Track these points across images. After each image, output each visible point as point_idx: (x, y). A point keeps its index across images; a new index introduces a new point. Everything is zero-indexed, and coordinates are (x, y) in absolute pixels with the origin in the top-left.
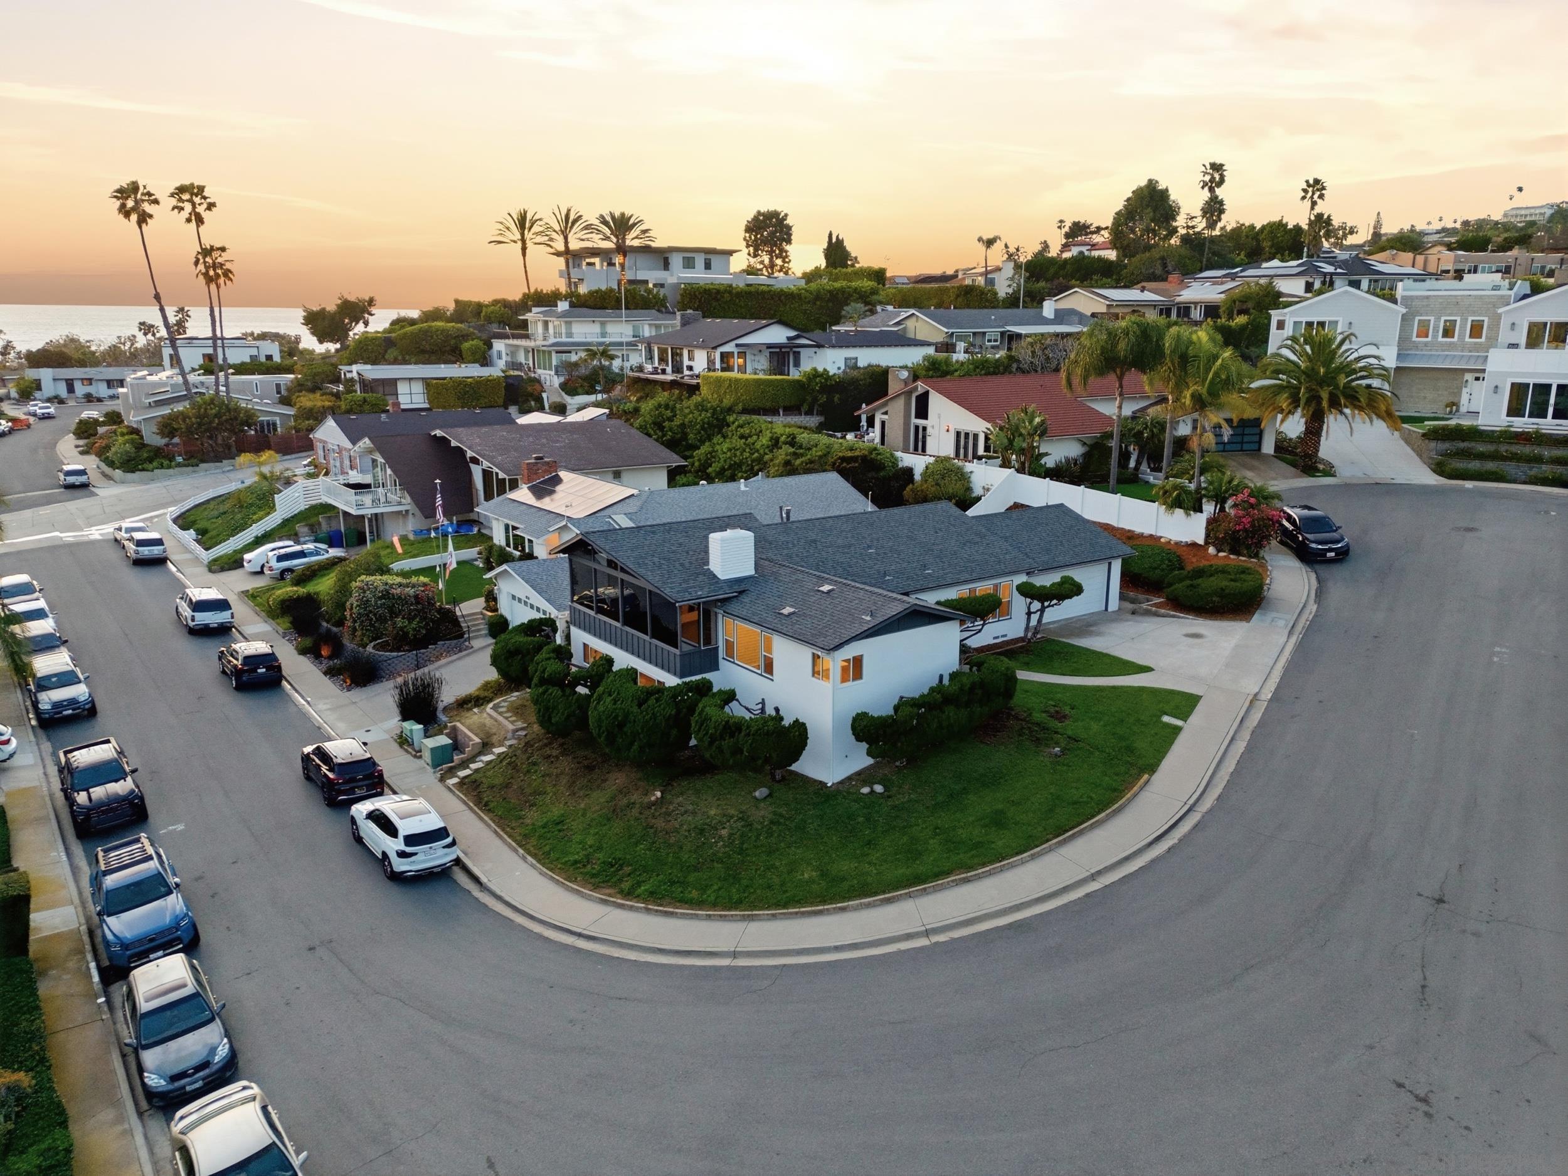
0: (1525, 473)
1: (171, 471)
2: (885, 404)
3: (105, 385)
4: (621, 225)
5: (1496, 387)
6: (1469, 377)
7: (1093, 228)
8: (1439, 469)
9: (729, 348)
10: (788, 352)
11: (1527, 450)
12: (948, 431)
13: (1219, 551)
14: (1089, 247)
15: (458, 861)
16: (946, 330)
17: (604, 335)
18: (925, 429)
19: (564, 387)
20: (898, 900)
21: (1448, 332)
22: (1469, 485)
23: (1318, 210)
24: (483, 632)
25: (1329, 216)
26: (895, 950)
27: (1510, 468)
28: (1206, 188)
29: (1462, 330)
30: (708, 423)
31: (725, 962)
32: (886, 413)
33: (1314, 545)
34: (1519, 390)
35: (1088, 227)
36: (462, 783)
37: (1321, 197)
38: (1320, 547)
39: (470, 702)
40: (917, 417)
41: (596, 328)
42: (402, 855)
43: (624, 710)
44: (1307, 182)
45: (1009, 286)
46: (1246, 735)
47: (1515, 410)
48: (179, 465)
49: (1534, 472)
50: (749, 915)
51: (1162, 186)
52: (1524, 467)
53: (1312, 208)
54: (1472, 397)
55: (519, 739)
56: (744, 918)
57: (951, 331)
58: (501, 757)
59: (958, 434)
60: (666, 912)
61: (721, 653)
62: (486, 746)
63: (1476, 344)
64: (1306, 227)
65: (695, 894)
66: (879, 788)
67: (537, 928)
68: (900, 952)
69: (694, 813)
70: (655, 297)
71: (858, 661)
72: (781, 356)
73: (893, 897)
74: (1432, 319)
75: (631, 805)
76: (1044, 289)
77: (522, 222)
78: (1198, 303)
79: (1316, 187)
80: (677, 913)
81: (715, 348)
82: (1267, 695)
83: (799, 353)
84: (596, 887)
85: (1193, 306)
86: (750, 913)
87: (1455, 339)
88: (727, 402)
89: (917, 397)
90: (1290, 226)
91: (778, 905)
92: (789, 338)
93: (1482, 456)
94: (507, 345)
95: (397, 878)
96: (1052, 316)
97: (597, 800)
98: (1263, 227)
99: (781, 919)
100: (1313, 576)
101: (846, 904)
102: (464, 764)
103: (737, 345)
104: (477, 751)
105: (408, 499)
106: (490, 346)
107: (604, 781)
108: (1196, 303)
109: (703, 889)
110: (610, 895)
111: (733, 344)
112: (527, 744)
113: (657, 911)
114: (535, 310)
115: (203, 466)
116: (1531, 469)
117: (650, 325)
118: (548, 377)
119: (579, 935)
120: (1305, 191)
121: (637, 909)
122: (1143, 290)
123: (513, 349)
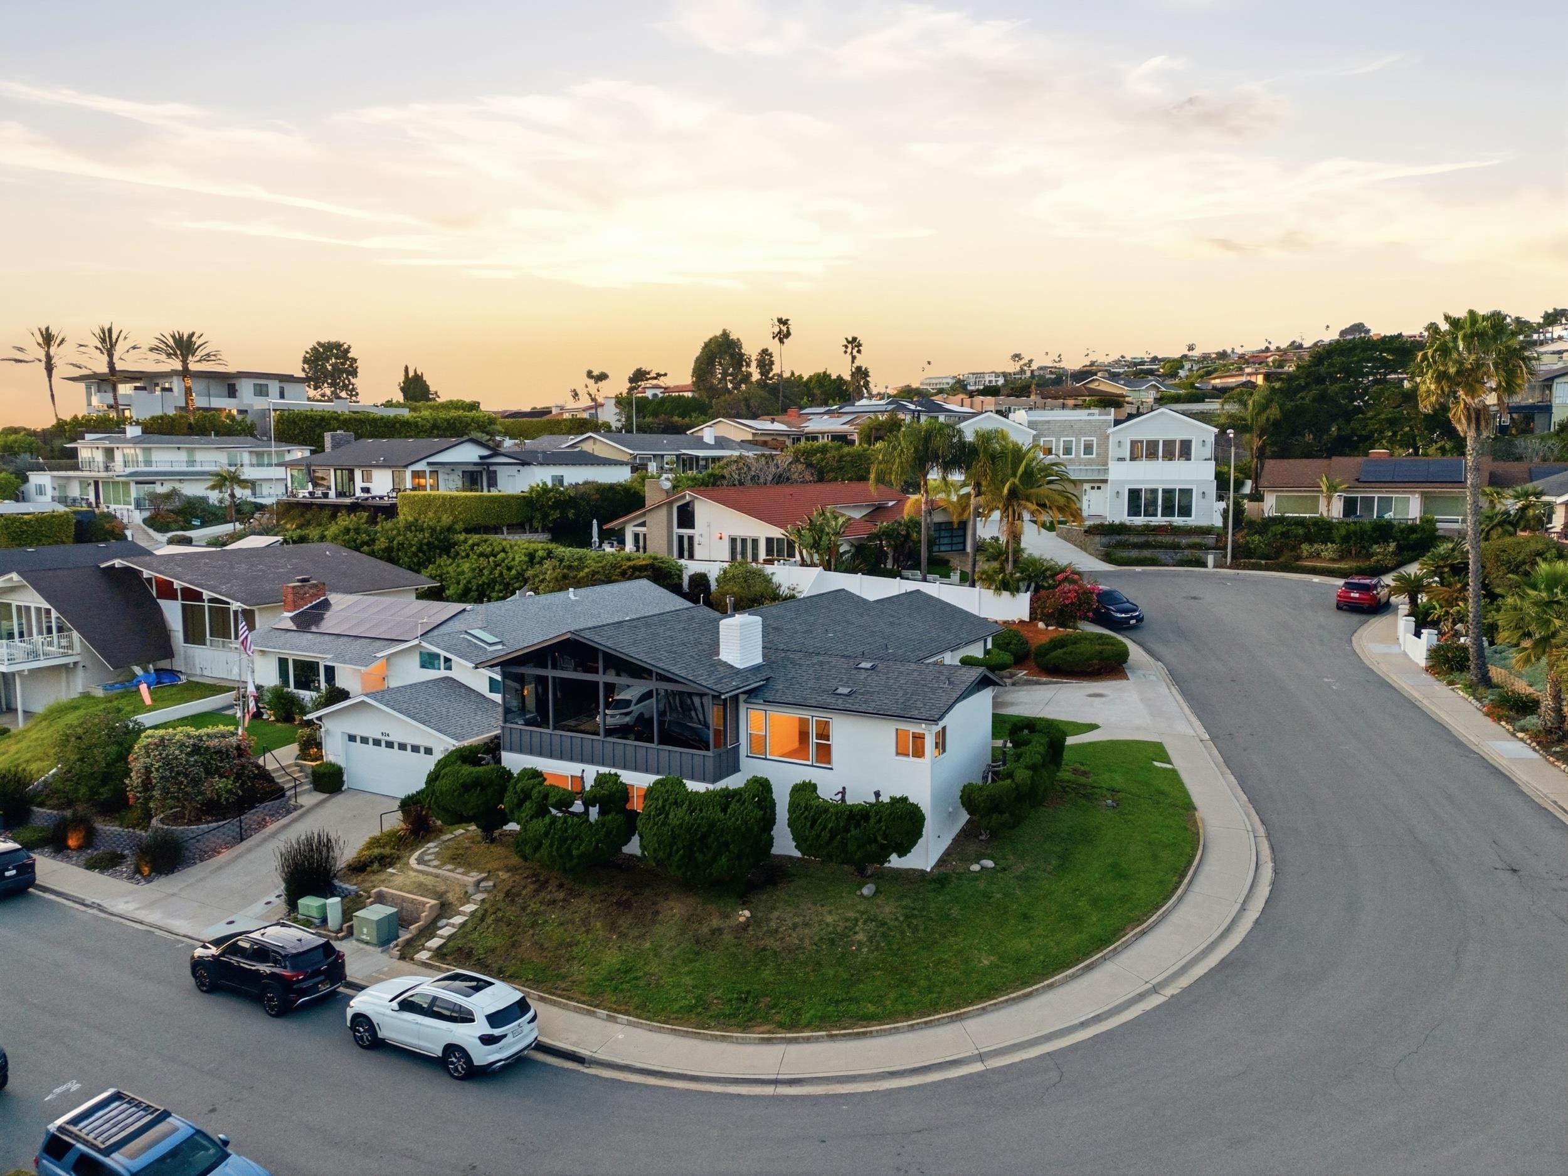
0: (1172, 558)
2: (644, 514)
4: (184, 346)
5: (1118, 492)
6: (1087, 486)
7: (653, 375)
8: (1108, 558)
9: (421, 466)
10: (481, 472)
11: (1168, 539)
12: (721, 538)
13: (1047, 625)
14: (662, 390)
16: (631, 452)
17: (192, 463)
18: (691, 539)
19: (150, 522)
20: (1097, 965)
21: (1067, 451)
22: (1138, 569)
23: (857, 363)
24: (306, 787)
25: (866, 369)
26: (1140, 1012)
27: (1160, 554)
28: (777, 339)
29: (1078, 448)
30: (428, 544)
31: (977, 1067)
32: (643, 524)
33: (1119, 615)
34: (1134, 494)
35: (648, 373)
36: (442, 955)
37: (859, 351)
38: (1123, 615)
39: (372, 862)
40: (680, 526)
41: (182, 456)
42: (487, 1040)
43: (708, 819)
44: (847, 339)
45: (619, 420)
47: (1134, 510)
49: (1178, 557)
50: (957, 1015)
51: (733, 336)
52: (1171, 553)
53: (853, 362)
54: (1091, 503)
55: (486, 890)
56: (952, 1020)
57: (636, 453)
58: (478, 916)
59: (733, 540)
60: (858, 1034)
61: (744, 751)
62: (445, 909)
63: (1089, 459)
64: (849, 378)
65: (871, 1008)
66: (989, 864)
68: (1147, 1014)
69: (806, 924)
70: (239, 424)
71: (944, 733)
72: (473, 477)
73: (1092, 963)
74: (1054, 439)
75: (716, 932)
76: (652, 423)
77: (48, 338)
78: (824, 433)
79: (854, 343)
80: (871, 1032)
81: (406, 466)
82: (1204, 735)
83: (495, 472)
84: (745, 1027)
85: (820, 435)
86: (958, 1012)
87: (1073, 456)
88: (446, 520)
89: (679, 508)
90: (834, 377)
92: (481, 457)
93: (1135, 546)
94: (53, 477)
96: (713, 442)
97: (664, 936)
98: (811, 378)
99: (992, 1011)
101: (1053, 980)
103: (429, 464)
104: (434, 915)
106: (26, 480)
107: (657, 913)
108: (823, 433)
109: (879, 1000)
110: (769, 1032)
111: (424, 462)
113: (844, 1035)
114: (88, 436)
116: (1176, 554)
117: (250, 452)
118: (125, 513)
119: (776, 1082)
120: (846, 347)
121: (817, 1039)
122: (773, 421)
123: (62, 482)
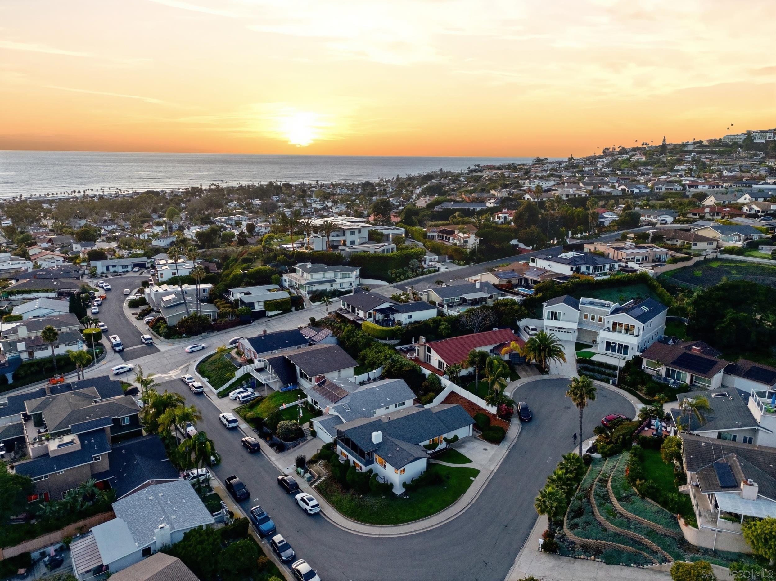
1: (182, 339)
2: (419, 345)
3: (121, 267)
5: (602, 341)
8: (579, 373)
9: (371, 311)
11: (602, 369)
12: (436, 359)
13: (499, 417)
15: (321, 511)
16: (441, 299)
17: (324, 278)
18: (430, 356)
19: (311, 299)
20: (410, 524)
21: (593, 319)
24: (308, 435)
26: (409, 535)
29: (597, 320)
31: (377, 536)
32: (419, 347)
34: (608, 344)
36: (316, 487)
38: (524, 418)
39: (311, 462)
40: (428, 352)
42: (310, 510)
46: (487, 483)
47: (608, 349)
48: (184, 337)
50: (382, 526)
55: (327, 476)
58: (324, 481)
59: (439, 361)
60: (365, 525)
61: (374, 460)
62: (319, 477)
63: (600, 324)
65: (371, 521)
66: (408, 497)
67: (340, 527)
69: (370, 501)
71: (404, 470)
74: (588, 314)
75: (356, 498)
80: (368, 525)
81: (367, 312)
82: (495, 471)
84: (350, 518)
87: (595, 321)
89: (428, 347)
91: (387, 524)
95: (310, 515)
96: (479, 287)
97: (348, 496)
99: (388, 527)
100: (521, 427)
102: (315, 482)
104: (317, 478)
105: (278, 377)
106: (282, 277)
107: (349, 491)
108: (530, 279)
110: (353, 520)
111: (373, 309)
112: (330, 478)
113: (363, 524)
115: (192, 337)
116: (602, 376)
117: (341, 273)
118: (305, 294)
119: (349, 529)
121: (359, 523)
